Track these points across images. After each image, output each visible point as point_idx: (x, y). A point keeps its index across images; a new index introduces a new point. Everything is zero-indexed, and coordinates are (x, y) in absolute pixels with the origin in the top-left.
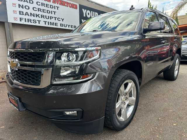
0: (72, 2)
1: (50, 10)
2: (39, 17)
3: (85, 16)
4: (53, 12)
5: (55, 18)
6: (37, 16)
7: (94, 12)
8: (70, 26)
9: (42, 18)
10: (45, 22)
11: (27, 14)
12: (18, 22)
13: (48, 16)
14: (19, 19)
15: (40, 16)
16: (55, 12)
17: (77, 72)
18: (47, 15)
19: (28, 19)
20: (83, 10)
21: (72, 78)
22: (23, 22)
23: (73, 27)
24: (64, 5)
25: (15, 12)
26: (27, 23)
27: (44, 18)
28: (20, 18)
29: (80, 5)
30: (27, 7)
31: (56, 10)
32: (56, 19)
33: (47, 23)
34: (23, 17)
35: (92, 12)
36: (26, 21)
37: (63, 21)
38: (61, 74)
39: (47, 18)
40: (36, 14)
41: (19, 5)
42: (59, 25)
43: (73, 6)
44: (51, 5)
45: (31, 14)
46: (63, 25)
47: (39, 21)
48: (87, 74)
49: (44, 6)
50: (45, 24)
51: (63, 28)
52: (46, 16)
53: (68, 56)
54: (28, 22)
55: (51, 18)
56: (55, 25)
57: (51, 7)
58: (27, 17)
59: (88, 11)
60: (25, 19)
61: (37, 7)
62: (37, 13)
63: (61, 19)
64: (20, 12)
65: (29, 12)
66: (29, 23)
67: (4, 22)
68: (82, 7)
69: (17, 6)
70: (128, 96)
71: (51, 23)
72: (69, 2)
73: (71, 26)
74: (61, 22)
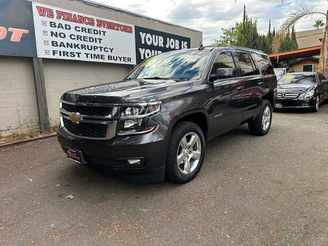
0: (124, 24)
1: (94, 36)
2: (79, 48)
3: (143, 42)
4: (97, 40)
5: (101, 48)
6: (76, 46)
7: (157, 36)
8: (122, 59)
9: (82, 49)
10: (87, 55)
11: (62, 44)
12: (51, 56)
13: (91, 46)
14: (51, 53)
15: (80, 46)
16: (100, 40)
17: (140, 125)
18: (90, 44)
19: (64, 52)
20: (141, 33)
21: (135, 130)
22: (57, 56)
23: (127, 60)
24: (114, 29)
25: (46, 43)
26: (62, 57)
27: (85, 49)
28: (54, 51)
29: (136, 27)
30: (62, 35)
31: (102, 36)
32: (103, 49)
33: (89, 56)
34: (58, 49)
35: (154, 36)
36: (60, 55)
37: (111, 52)
38: (125, 127)
39: (90, 48)
40: (75, 44)
41: (52, 33)
42: (106, 57)
43: (126, 29)
44: (94, 30)
45: (68, 44)
46: (112, 58)
47: (79, 54)
48: (148, 126)
49: (86, 32)
50: (87, 57)
51: (113, 61)
52: (88, 46)
53: (132, 110)
54: (64, 55)
55: (95, 48)
56: (101, 58)
57: (94, 33)
58: (62, 49)
59: (149, 35)
60: (60, 52)
61: (76, 33)
62: (76, 42)
63: (109, 50)
64: (53, 42)
65: (65, 41)
66: (66, 58)
67: (32, 58)
68: (139, 30)
69: (49, 34)
70: (191, 149)
71: (94, 55)
72: (120, 23)
73: (124, 58)
74: (109, 53)
